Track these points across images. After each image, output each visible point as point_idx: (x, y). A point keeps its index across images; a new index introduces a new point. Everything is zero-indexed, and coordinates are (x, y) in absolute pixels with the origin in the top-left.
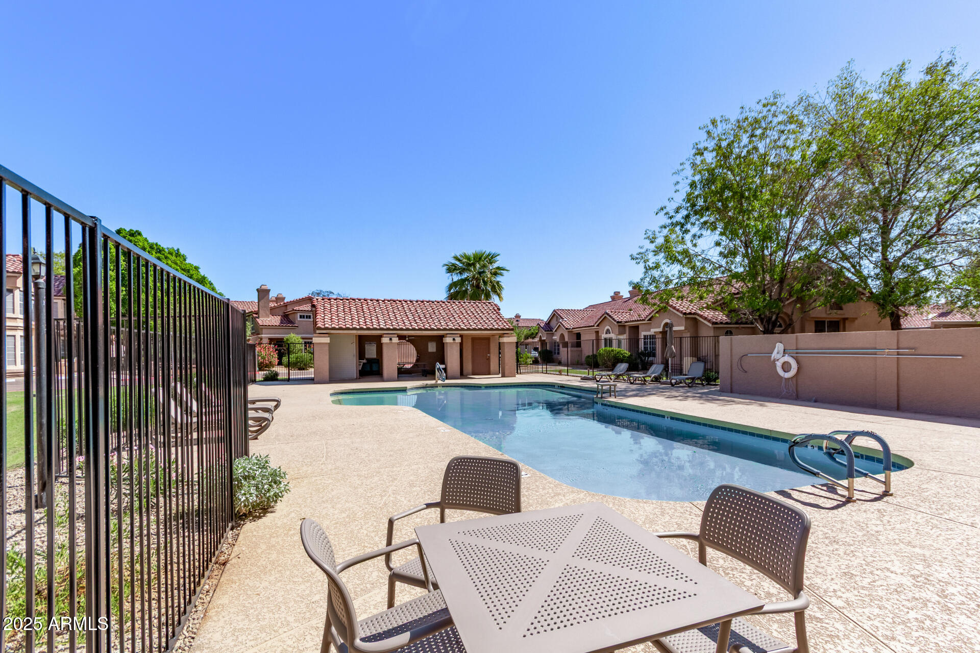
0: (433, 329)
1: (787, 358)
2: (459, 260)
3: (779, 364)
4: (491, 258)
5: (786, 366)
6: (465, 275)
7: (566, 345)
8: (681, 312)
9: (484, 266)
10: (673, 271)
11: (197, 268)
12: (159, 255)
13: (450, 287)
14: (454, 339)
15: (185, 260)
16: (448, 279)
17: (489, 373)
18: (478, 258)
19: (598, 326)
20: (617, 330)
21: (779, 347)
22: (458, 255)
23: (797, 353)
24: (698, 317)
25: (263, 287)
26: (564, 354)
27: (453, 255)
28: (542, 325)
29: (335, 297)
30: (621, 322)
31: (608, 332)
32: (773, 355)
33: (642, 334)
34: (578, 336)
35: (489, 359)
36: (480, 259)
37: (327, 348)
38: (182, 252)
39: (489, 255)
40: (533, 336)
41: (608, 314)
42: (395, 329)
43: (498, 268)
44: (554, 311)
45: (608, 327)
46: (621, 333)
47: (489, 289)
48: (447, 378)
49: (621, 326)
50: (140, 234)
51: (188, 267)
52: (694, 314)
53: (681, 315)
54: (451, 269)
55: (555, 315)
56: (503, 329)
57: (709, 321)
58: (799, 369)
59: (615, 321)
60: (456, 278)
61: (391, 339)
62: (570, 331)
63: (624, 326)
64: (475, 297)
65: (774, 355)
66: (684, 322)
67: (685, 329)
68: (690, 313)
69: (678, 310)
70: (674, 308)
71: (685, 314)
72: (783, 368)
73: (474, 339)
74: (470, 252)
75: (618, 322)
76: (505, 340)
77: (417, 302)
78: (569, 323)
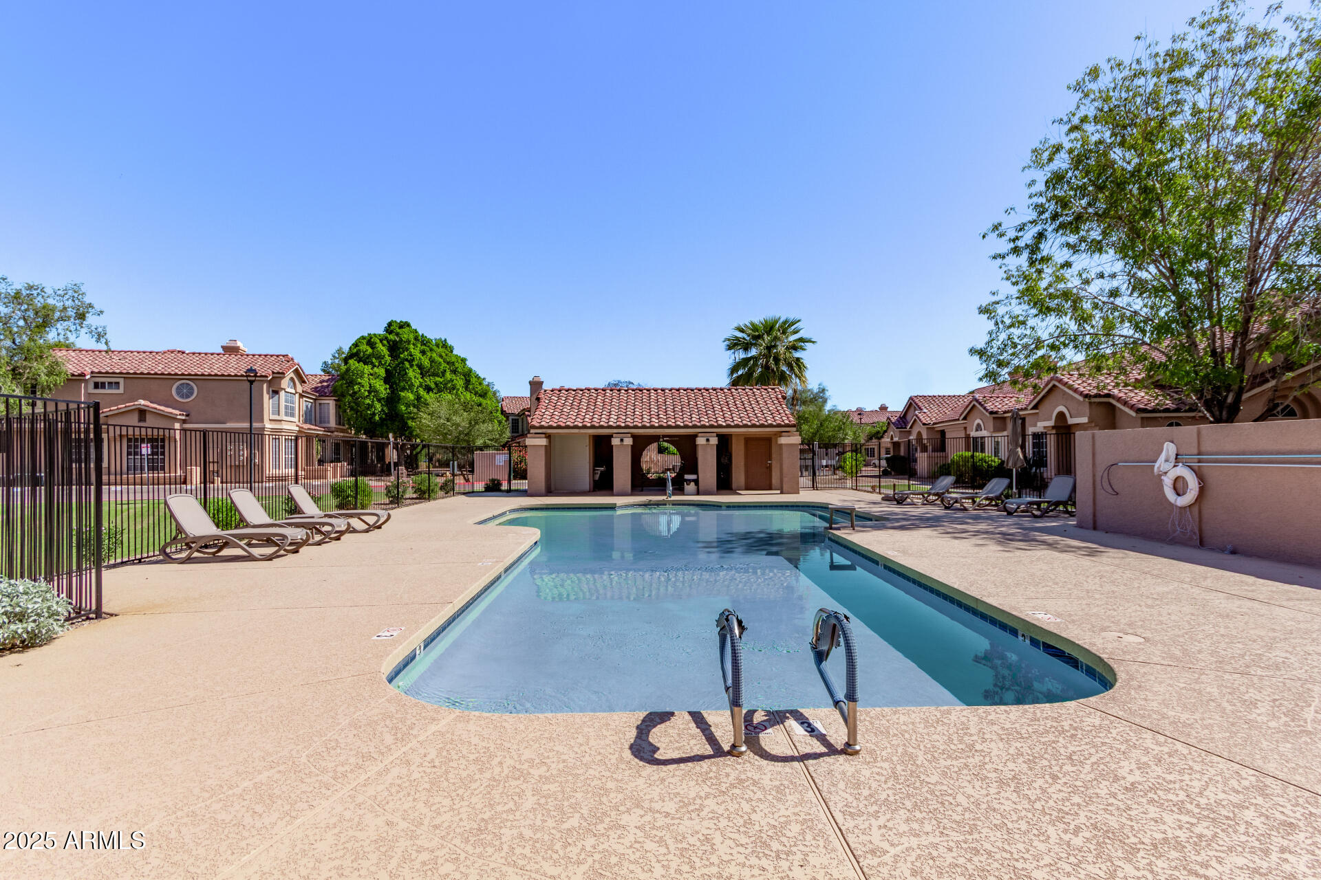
0: (678, 427)
1: (1181, 471)
2: (742, 331)
3: (1168, 481)
4: (787, 326)
5: (1180, 485)
6: (753, 352)
7: (924, 449)
8: (1081, 394)
9: (776, 338)
10: (1046, 327)
11: (464, 360)
12: (423, 347)
13: (734, 370)
14: (708, 440)
15: (452, 352)
16: (730, 358)
17: (770, 487)
18: (769, 327)
19: (965, 418)
20: (991, 424)
21: (1169, 449)
22: (742, 325)
23: (1199, 461)
24: (1114, 402)
25: (536, 379)
26: (923, 462)
27: (736, 325)
28: (895, 419)
29: (635, 387)
30: (996, 413)
31: (979, 428)
32: (1157, 465)
33: (1031, 430)
34: (943, 433)
35: (770, 468)
36: (772, 328)
37: (542, 452)
38: (450, 342)
39: (785, 322)
40: (878, 436)
41: (977, 401)
42: (627, 427)
43: (801, 340)
44: (911, 398)
45: (978, 421)
46: (996, 430)
47: (784, 368)
48: (698, 493)
49: (999, 420)
50: (409, 325)
51: (453, 359)
52: (1108, 396)
53: (1081, 399)
54: (733, 344)
55: (912, 404)
56: (779, 426)
57: (1132, 407)
58: (1202, 490)
59: (987, 410)
60: (741, 355)
61: (622, 440)
62: (930, 428)
63: (1005, 418)
64: (764, 380)
65: (1161, 464)
66: (1087, 409)
67: (1090, 421)
68: (1097, 396)
69: (1076, 390)
70: (1070, 387)
71: (1087, 396)
72: (1175, 488)
73: (749, 441)
74: (758, 318)
75: (991, 413)
76: (783, 440)
77: (671, 390)
78: (928, 415)
